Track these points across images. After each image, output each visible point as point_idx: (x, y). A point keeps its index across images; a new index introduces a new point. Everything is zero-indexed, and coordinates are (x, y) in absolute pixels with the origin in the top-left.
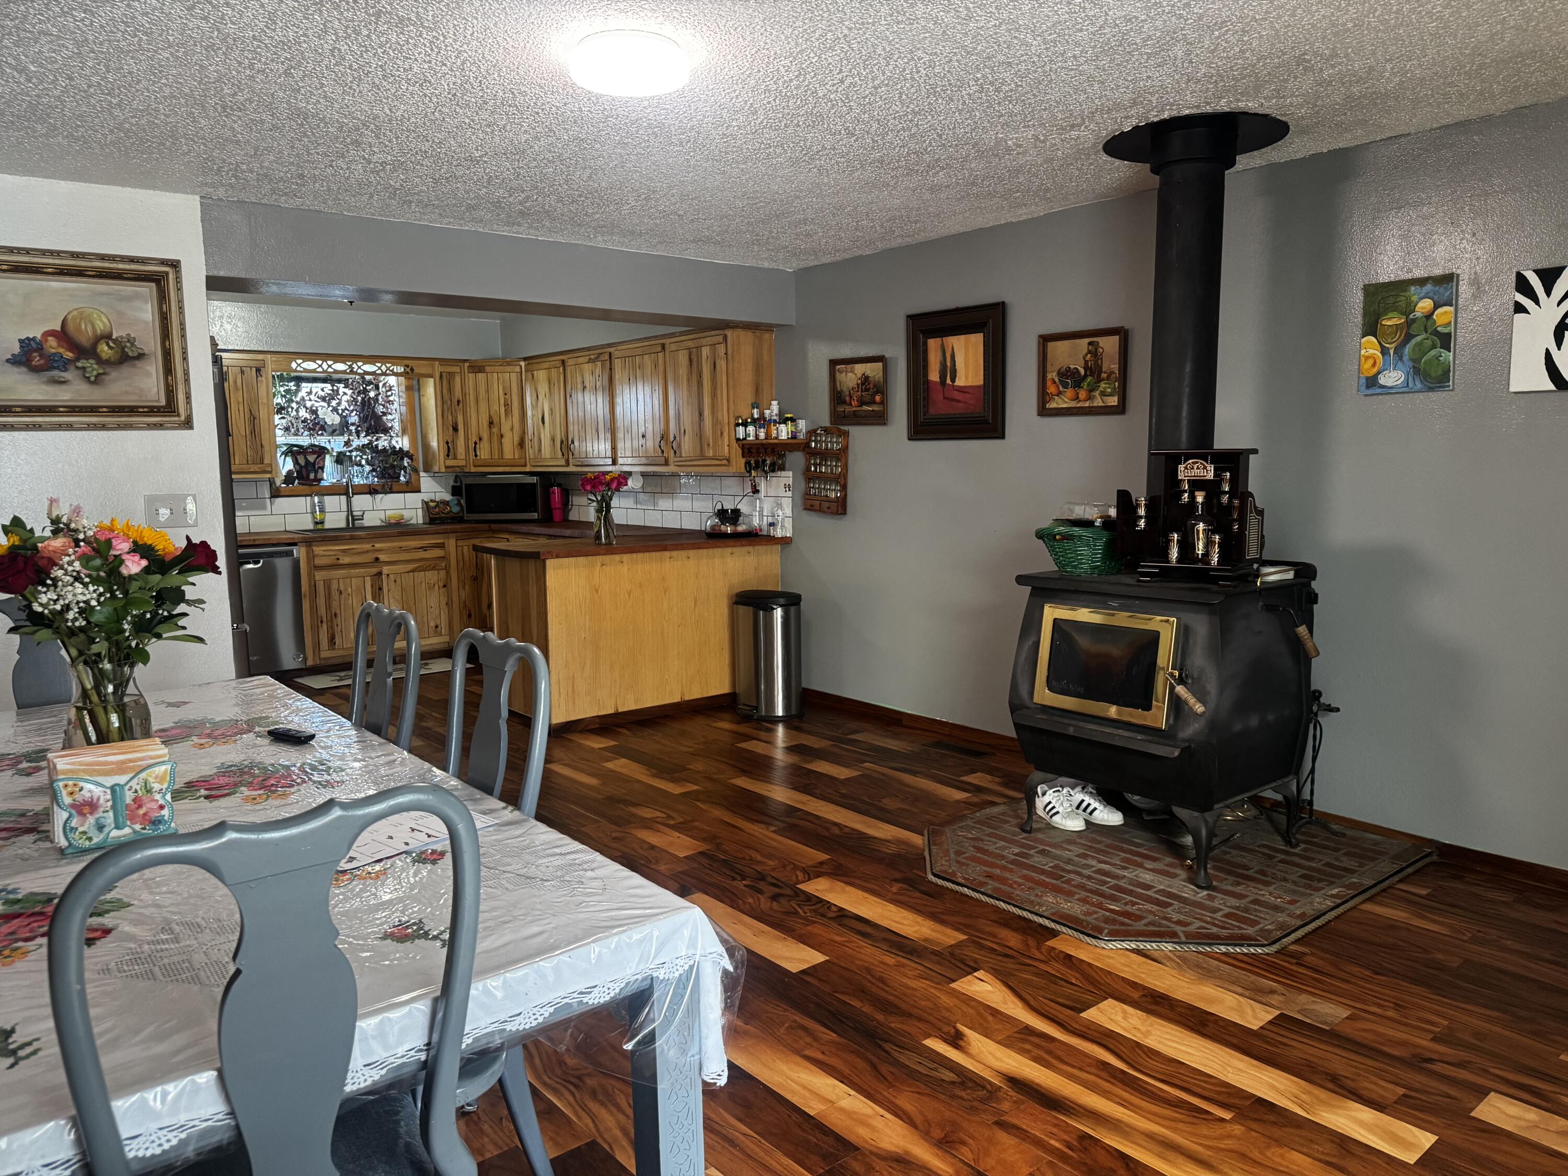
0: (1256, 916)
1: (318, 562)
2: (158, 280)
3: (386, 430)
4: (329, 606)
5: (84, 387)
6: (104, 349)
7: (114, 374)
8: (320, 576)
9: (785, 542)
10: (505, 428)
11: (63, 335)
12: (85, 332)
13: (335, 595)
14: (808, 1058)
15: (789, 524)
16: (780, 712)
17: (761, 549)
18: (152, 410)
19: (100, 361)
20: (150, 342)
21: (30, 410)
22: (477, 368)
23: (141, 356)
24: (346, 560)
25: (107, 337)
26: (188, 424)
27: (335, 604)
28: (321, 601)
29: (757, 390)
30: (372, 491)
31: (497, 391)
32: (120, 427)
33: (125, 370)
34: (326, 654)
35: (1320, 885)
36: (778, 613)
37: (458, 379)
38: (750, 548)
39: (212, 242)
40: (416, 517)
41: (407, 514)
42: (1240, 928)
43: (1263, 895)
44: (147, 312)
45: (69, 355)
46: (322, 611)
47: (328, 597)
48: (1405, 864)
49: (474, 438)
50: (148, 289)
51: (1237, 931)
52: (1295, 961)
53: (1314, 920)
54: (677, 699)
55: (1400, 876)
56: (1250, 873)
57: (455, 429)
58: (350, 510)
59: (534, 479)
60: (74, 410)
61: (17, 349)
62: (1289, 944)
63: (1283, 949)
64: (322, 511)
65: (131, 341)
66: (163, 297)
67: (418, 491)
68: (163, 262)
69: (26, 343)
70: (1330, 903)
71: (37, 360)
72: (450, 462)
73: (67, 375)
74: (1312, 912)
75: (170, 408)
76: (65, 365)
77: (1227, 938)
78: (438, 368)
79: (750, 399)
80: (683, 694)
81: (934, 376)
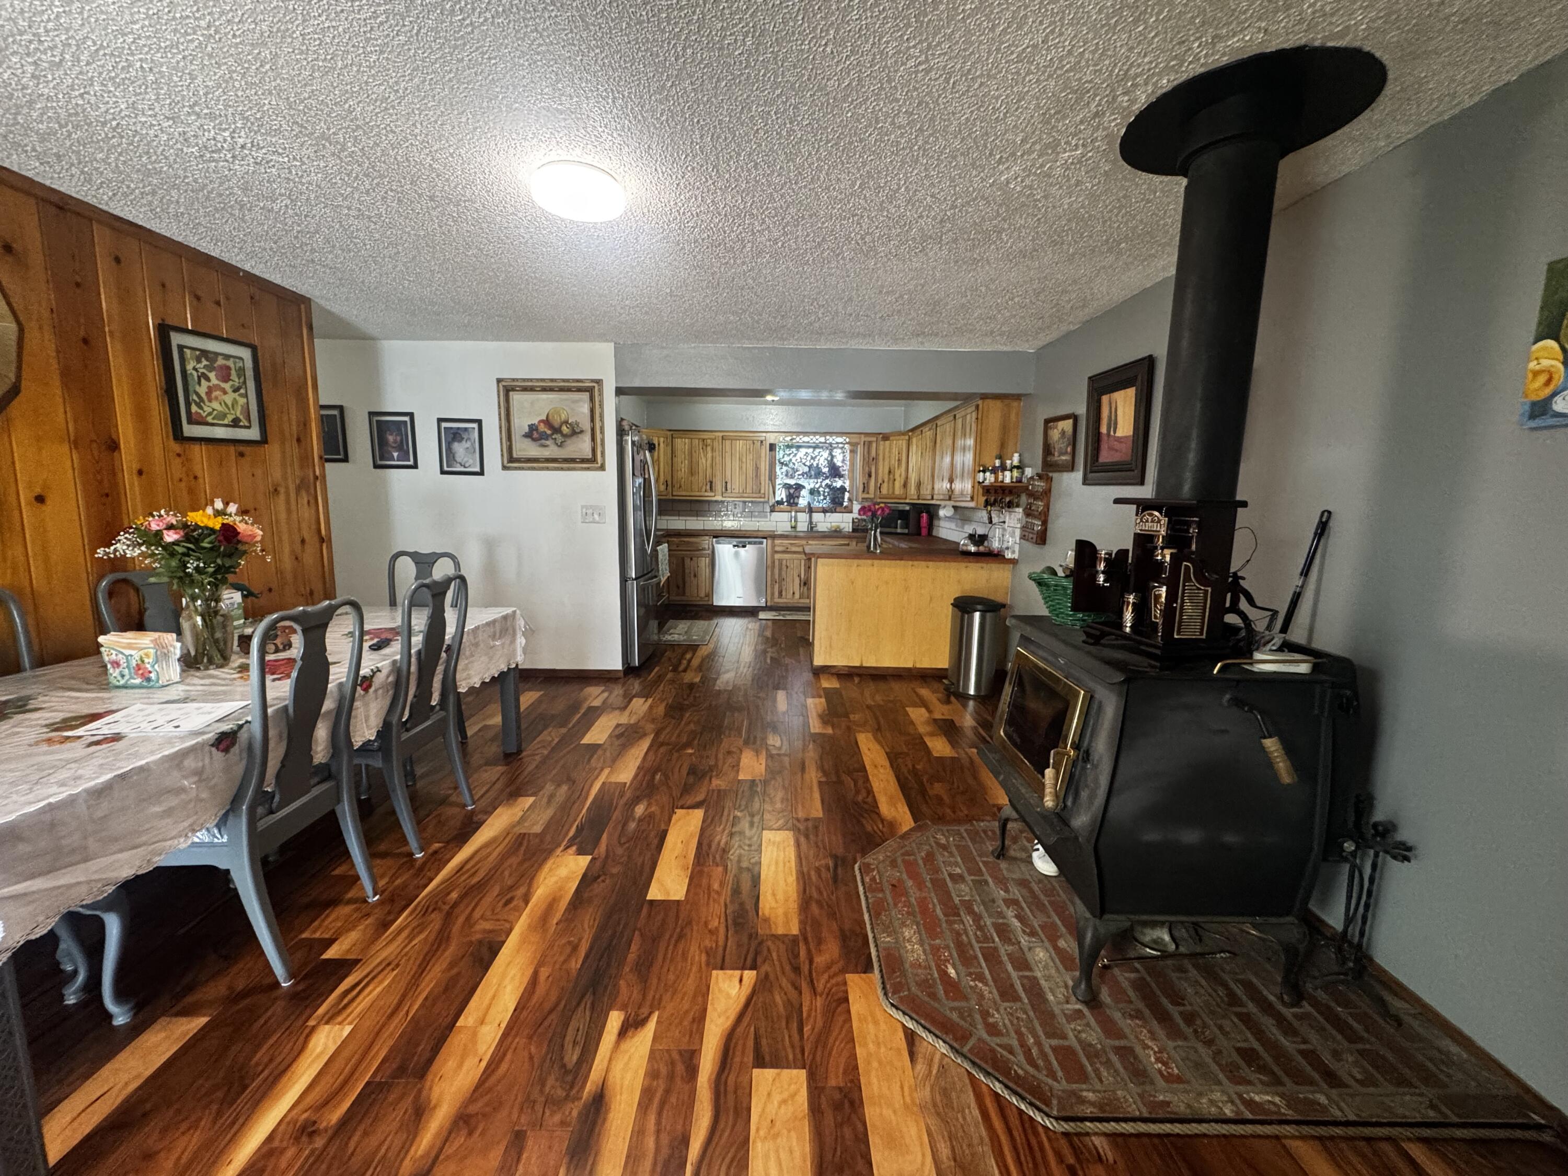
0: (1096, 1071)
1: (777, 549)
2: (590, 390)
3: (841, 476)
4: (780, 574)
5: (555, 448)
6: (565, 429)
7: (569, 441)
8: (777, 556)
9: (1013, 562)
10: (897, 476)
11: (547, 422)
12: (556, 422)
13: (784, 568)
14: (535, 975)
15: (1017, 548)
16: (972, 691)
17: (994, 566)
18: (583, 461)
19: (565, 436)
20: (586, 425)
21: (529, 460)
22: (886, 437)
23: (582, 432)
24: (794, 549)
25: (566, 422)
26: (602, 468)
27: (784, 573)
28: (776, 571)
29: (1003, 445)
30: (825, 511)
31: (895, 451)
32: (569, 469)
33: (574, 439)
34: (777, 600)
35: (1253, 1077)
36: (977, 615)
37: (874, 445)
38: (984, 565)
39: (620, 370)
40: (848, 527)
41: (842, 526)
42: (1052, 1074)
43: (1146, 1047)
44: (585, 409)
45: (549, 432)
46: (777, 577)
47: (780, 569)
48: (1455, 1119)
49: (880, 481)
50: (586, 396)
51: (1042, 1076)
52: (1071, 1161)
53: (1172, 1121)
54: (910, 665)
55: (1427, 1132)
56: (1174, 1010)
57: (870, 476)
58: (811, 522)
59: (907, 508)
60: (548, 460)
61: (527, 429)
62: (1096, 1134)
63: (1078, 1135)
64: (796, 521)
65: (577, 424)
66: (592, 399)
67: (851, 512)
68: (593, 381)
69: (531, 426)
70: (1228, 1112)
71: (535, 435)
72: (866, 496)
73: (548, 442)
74: (1182, 1108)
75: (593, 460)
76: (547, 437)
77: (1017, 1079)
78: (863, 438)
79: (995, 452)
80: (915, 662)
81: (1104, 430)
